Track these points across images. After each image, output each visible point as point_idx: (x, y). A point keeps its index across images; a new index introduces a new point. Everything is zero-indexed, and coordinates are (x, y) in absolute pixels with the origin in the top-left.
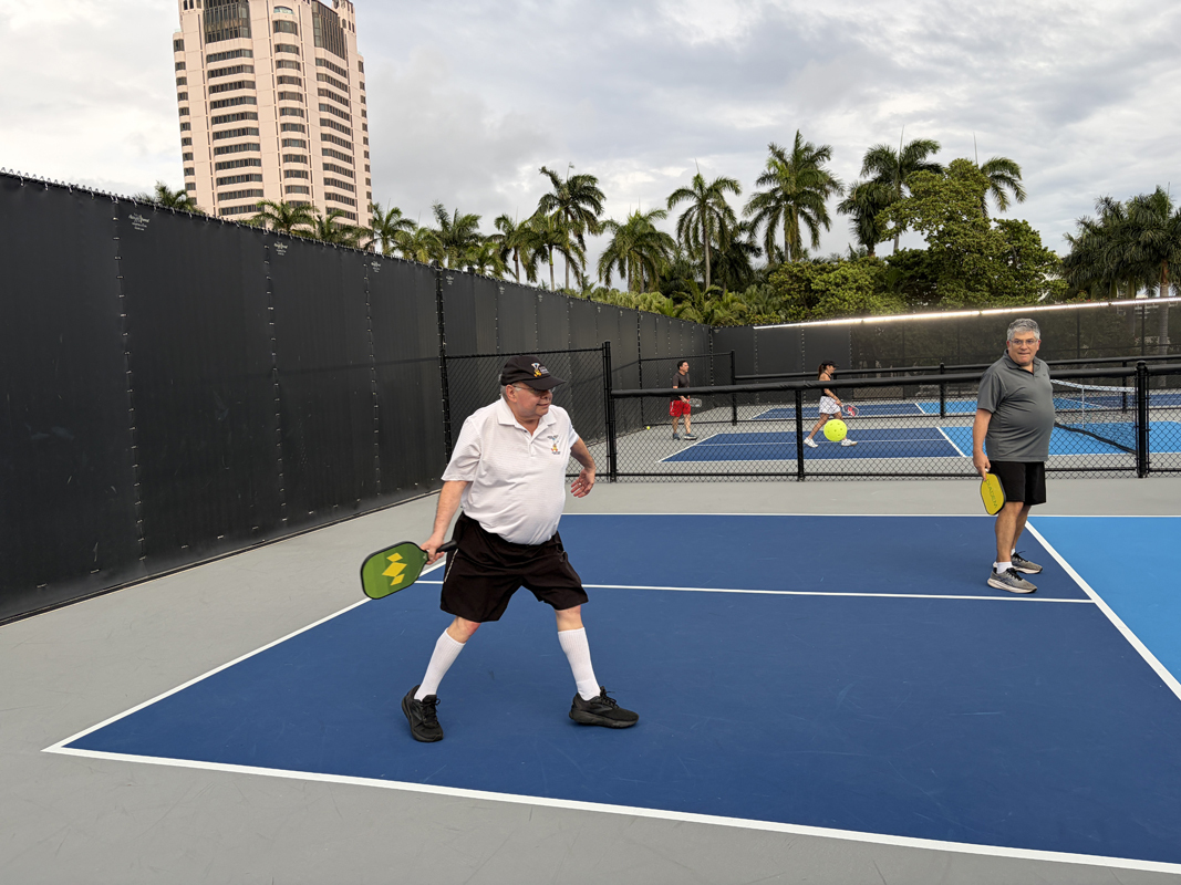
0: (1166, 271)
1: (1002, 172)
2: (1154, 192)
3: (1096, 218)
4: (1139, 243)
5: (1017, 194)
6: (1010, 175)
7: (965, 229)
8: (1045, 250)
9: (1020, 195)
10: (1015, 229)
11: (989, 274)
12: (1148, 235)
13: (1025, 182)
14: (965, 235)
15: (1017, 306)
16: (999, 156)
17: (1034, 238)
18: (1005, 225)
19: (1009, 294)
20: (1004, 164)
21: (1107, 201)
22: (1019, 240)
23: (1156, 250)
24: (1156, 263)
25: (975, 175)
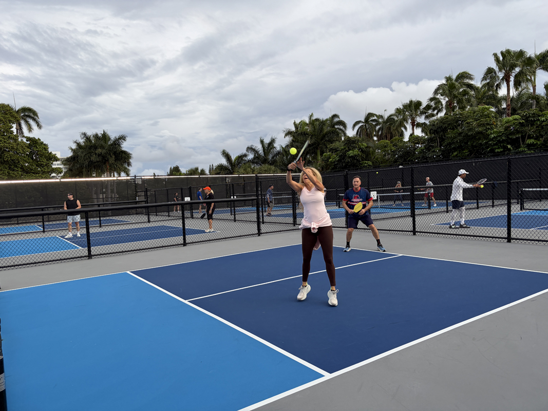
0: (108, 166)
1: (28, 114)
2: (103, 133)
3: (82, 141)
4: (96, 154)
5: (38, 125)
6: (33, 116)
7: (5, 139)
8: (51, 153)
9: (39, 126)
10: (34, 142)
11: (21, 163)
12: (99, 151)
13: (40, 120)
14: (4, 142)
15: (36, 179)
16: (28, 106)
17: (45, 147)
18: (28, 139)
19: (33, 173)
20: (30, 110)
21: (85, 134)
22: (37, 148)
23: (104, 157)
24: (105, 163)
25: (11, 113)
